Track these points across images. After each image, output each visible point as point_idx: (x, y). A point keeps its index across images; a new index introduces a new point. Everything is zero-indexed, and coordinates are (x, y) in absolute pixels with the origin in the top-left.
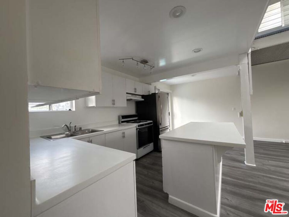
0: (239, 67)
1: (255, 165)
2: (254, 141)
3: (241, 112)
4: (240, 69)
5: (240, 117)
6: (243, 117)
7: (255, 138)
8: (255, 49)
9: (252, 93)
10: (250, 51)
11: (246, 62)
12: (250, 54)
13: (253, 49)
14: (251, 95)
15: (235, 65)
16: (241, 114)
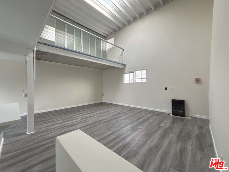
0: (27, 58)
1: (34, 132)
2: (34, 114)
3: (26, 93)
4: (27, 60)
5: (25, 97)
6: (27, 97)
7: (36, 112)
8: (39, 50)
9: (35, 80)
10: (35, 49)
11: (32, 56)
12: (35, 51)
13: (37, 49)
14: (34, 81)
15: (23, 55)
16: (26, 95)
